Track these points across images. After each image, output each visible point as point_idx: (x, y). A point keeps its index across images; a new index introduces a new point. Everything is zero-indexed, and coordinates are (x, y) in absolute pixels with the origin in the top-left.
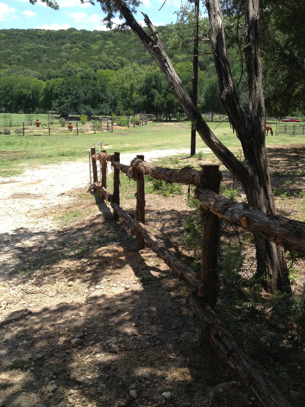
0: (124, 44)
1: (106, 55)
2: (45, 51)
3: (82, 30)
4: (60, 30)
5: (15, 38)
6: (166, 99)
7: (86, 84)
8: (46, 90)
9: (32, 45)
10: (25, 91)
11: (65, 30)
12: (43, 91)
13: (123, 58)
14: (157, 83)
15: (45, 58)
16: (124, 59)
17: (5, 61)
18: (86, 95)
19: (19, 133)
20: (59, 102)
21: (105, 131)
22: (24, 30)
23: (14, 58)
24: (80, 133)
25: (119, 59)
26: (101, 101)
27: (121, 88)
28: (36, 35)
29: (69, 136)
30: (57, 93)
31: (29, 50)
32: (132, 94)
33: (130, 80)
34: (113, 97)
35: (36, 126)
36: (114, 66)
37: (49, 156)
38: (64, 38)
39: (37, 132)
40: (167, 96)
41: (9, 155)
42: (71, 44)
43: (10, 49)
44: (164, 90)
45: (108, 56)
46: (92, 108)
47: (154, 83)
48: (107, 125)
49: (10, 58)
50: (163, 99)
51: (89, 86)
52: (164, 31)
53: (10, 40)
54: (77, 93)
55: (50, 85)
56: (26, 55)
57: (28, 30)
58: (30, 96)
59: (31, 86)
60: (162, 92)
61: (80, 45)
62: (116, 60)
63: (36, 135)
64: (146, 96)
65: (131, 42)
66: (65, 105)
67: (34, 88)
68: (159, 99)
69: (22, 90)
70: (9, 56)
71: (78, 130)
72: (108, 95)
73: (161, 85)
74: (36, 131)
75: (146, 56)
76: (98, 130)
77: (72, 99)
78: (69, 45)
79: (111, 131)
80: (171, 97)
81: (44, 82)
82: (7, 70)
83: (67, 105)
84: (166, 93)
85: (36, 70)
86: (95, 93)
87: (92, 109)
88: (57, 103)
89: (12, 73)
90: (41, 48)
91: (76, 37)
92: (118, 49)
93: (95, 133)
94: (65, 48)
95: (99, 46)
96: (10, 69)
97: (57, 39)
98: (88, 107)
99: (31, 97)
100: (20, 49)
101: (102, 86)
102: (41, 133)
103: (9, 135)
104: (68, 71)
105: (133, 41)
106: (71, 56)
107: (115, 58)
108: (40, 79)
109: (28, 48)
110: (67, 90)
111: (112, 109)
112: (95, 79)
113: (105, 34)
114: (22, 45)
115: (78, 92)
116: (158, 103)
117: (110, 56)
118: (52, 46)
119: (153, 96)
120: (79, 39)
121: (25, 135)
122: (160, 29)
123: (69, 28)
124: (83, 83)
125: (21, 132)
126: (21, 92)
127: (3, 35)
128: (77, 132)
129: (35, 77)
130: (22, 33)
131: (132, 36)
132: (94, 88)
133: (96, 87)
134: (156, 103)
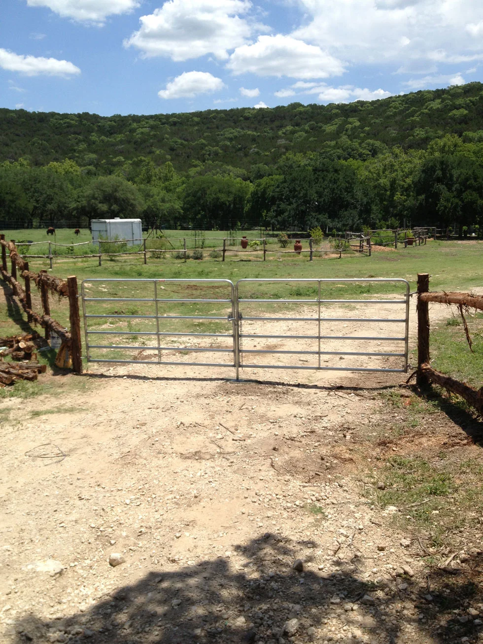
0: (377, 121)
1: (348, 140)
2: (254, 140)
3: (310, 105)
4: (278, 108)
5: (213, 122)
6: (462, 200)
7: (321, 180)
8: (254, 194)
9: (235, 132)
10: (223, 197)
11: (284, 107)
12: (250, 196)
13: (376, 142)
14: (444, 173)
15: (254, 149)
16: (378, 143)
17: (197, 156)
18: (320, 197)
19: (216, 257)
20: (276, 211)
21: (357, 254)
22: (225, 111)
23: (210, 151)
24: (315, 258)
25: (369, 144)
26: (346, 206)
27: (375, 187)
28: (242, 116)
29: (297, 263)
30: (273, 197)
31: (231, 139)
32: (392, 195)
33: (390, 172)
34: (365, 200)
35: (241, 247)
36: (361, 155)
37: (273, 295)
38: (284, 118)
39: (245, 255)
40: (464, 194)
41: (203, 293)
42: (293, 126)
43: (204, 139)
44: (457, 186)
45: (351, 140)
46: (329, 218)
47: (439, 173)
48: (359, 245)
49: (204, 152)
50: (457, 200)
51: (326, 182)
52: (445, 96)
53: (205, 127)
54: (305, 195)
55: (262, 186)
56: (227, 146)
57: (232, 110)
58: (230, 205)
59: (233, 190)
60: (454, 189)
61: (307, 127)
62: (364, 145)
63: (242, 261)
64: (423, 196)
65: (388, 117)
66: (286, 214)
67: (237, 193)
68: (447, 200)
69: (219, 195)
70: (202, 149)
71: (311, 252)
72: (357, 197)
73: (451, 176)
74: (243, 254)
75: (413, 136)
76: (344, 252)
77: (298, 205)
78: (290, 128)
79: (368, 254)
80: (471, 196)
81: (251, 184)
82: (198, 169)
83: (290, 214)
84: (461, 189)
85: (240, 168)
86: (336, 194)
87: (329, 220)
88: (274, 211)
89: (206, 172)
90: (249, 135)
91: (301, 116)
92: (367, 129)
93: (340, 257)
94: (283, 133)
95: (337, 126)
96: (203, 167)
97: (272, 121)
98: (323, 217)
99: (232, 206)
100: (219, 138)
101: (348, 182)
102: (251, 258)
103: (200, 260)
104: (287, 166)
105: (391, 116)
106: (292, 144)
107: (363, 142)
108: (245, 179)
109: (231, 136)
110: (291, 191)
111: (363, 218)
112: (336, 171)
113: (346, 108)
114: (222, 133)
115: (309, 194)
116: (445, 207)
117: (355, 140)
118: (265, 132)
119: (436, 196)
120: (306, 119)
121: (226, 259)
122: (438, 95)
123: (292, 104)
124: (317, 178)
125: (219, 256)
126: (218, 199)
127: (196, 119)
128: (311, 256)
129: (238, 177)
130: (223, 115)
131: (390, 108)
132: (335, 186)
133: (339, 183)
134: (443, 208)
